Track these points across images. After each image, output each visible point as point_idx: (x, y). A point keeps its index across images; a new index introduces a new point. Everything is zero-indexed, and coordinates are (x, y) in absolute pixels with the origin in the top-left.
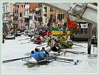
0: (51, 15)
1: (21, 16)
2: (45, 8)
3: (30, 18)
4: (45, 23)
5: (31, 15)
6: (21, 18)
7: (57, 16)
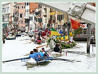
4: (45, 23)
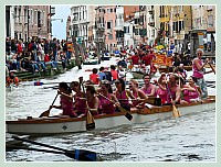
0: (162, 25)
1: (109, 27)
2: (151, 12)
3: (126, 30)
5: (127, 25)
6: (109, 31)
7: (171, 25)
